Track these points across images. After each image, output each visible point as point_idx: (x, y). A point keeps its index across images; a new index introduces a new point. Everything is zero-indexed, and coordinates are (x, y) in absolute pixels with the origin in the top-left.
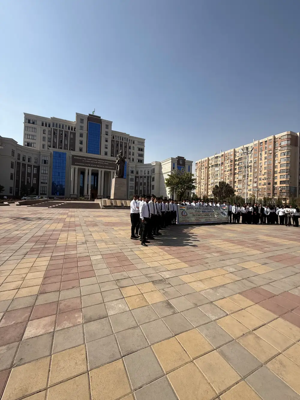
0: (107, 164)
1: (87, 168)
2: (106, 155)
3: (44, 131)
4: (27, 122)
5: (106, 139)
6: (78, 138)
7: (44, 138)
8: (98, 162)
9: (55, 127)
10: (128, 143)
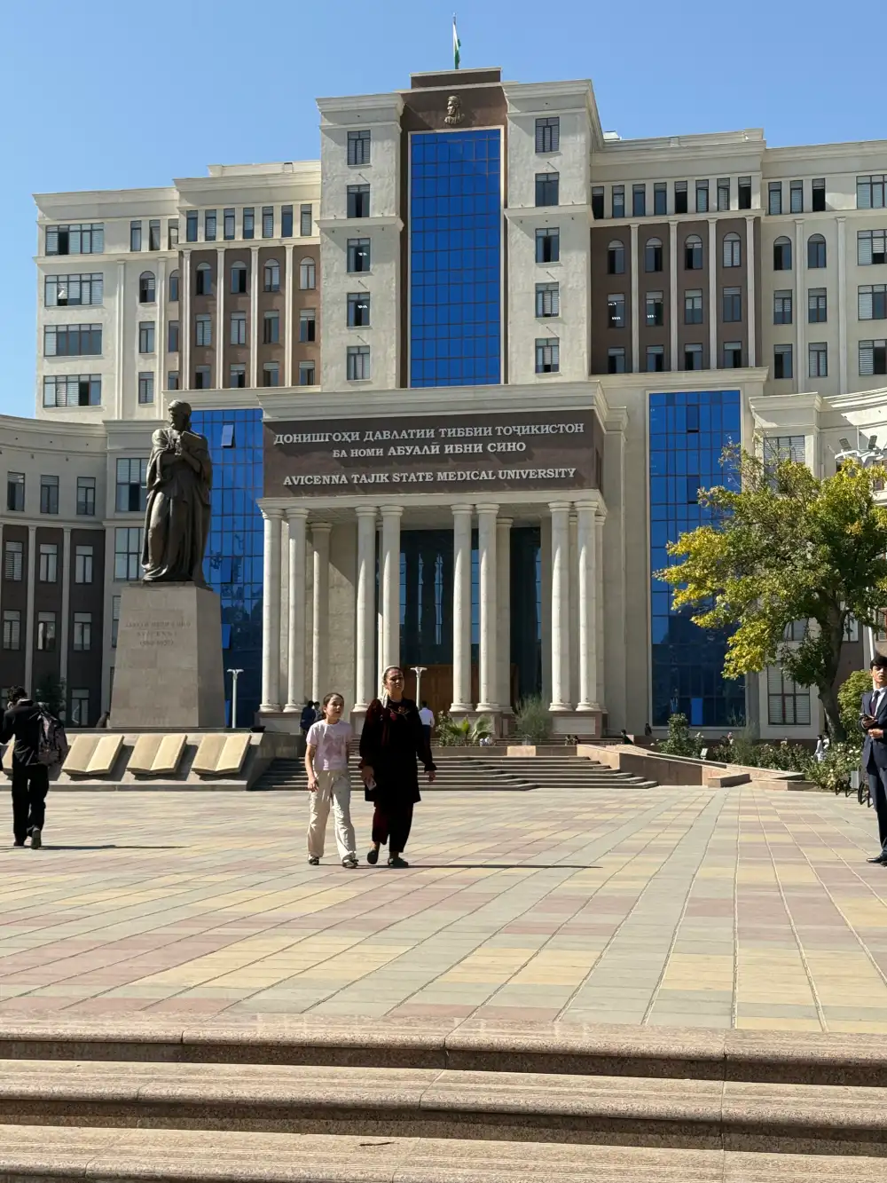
0: (513, 447)
1: (364, 505)
2: (547, 369)
3: (143, 283)
4: (54, 247)
5: (541, 240)
6: (336, 284)
7: (146, 329)
8: (442, 449)
9: (201, 243)
10: (757, 221)
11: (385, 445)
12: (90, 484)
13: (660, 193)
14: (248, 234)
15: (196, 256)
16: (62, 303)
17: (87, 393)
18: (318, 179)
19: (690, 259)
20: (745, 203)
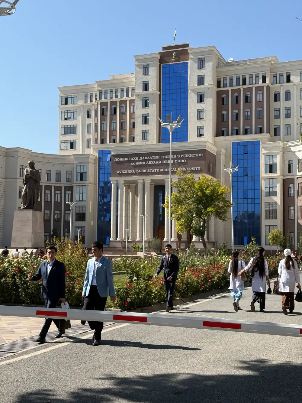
0: (182, 161)
1: (140, 179)
2: (201, 135)
3: (88, 112)
4: (64, 102)
5: (199, 96)
6: (139, 111)
7: (89, 126)
8: (162, 162)
9: (103, 100)
10: (268, 87)
11: (145, 161)
12: (70, 173)
13: (238, 79)
14: (117, 97)
15: (102, 104)
16: (66, 119)
17: (72, 145)
18: (134, 79)
19: (247, 99)
20: (264, 81)
